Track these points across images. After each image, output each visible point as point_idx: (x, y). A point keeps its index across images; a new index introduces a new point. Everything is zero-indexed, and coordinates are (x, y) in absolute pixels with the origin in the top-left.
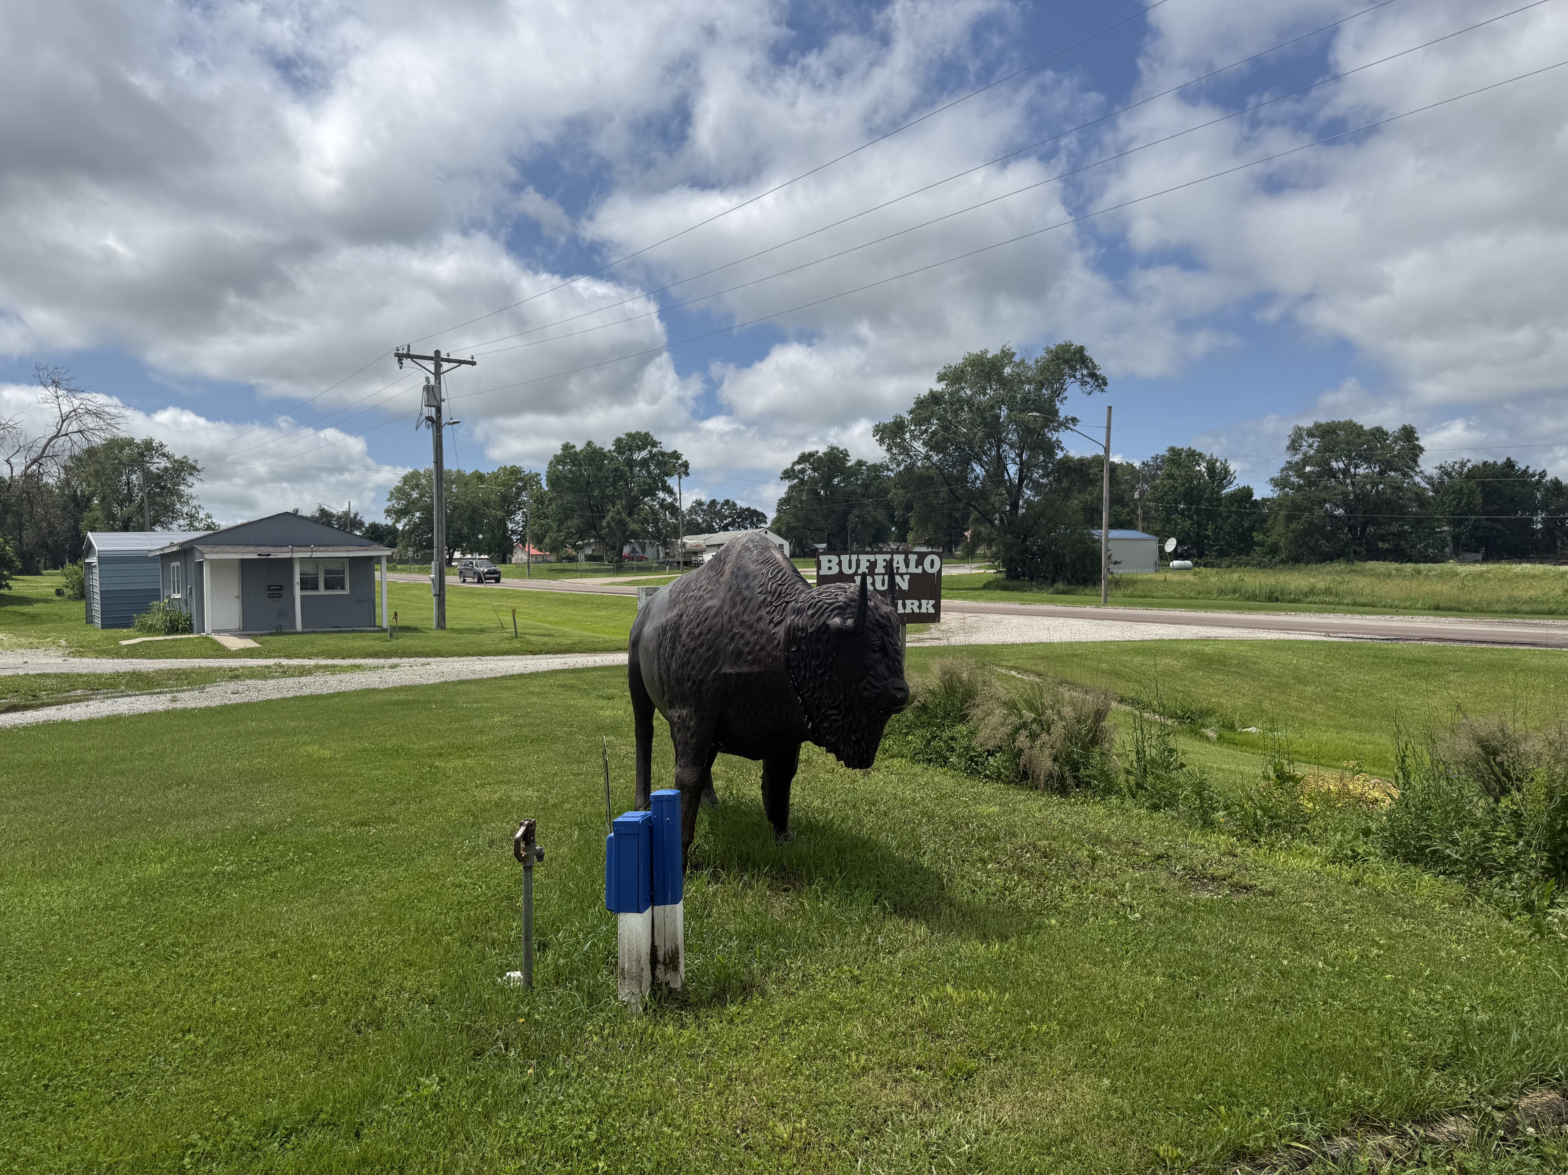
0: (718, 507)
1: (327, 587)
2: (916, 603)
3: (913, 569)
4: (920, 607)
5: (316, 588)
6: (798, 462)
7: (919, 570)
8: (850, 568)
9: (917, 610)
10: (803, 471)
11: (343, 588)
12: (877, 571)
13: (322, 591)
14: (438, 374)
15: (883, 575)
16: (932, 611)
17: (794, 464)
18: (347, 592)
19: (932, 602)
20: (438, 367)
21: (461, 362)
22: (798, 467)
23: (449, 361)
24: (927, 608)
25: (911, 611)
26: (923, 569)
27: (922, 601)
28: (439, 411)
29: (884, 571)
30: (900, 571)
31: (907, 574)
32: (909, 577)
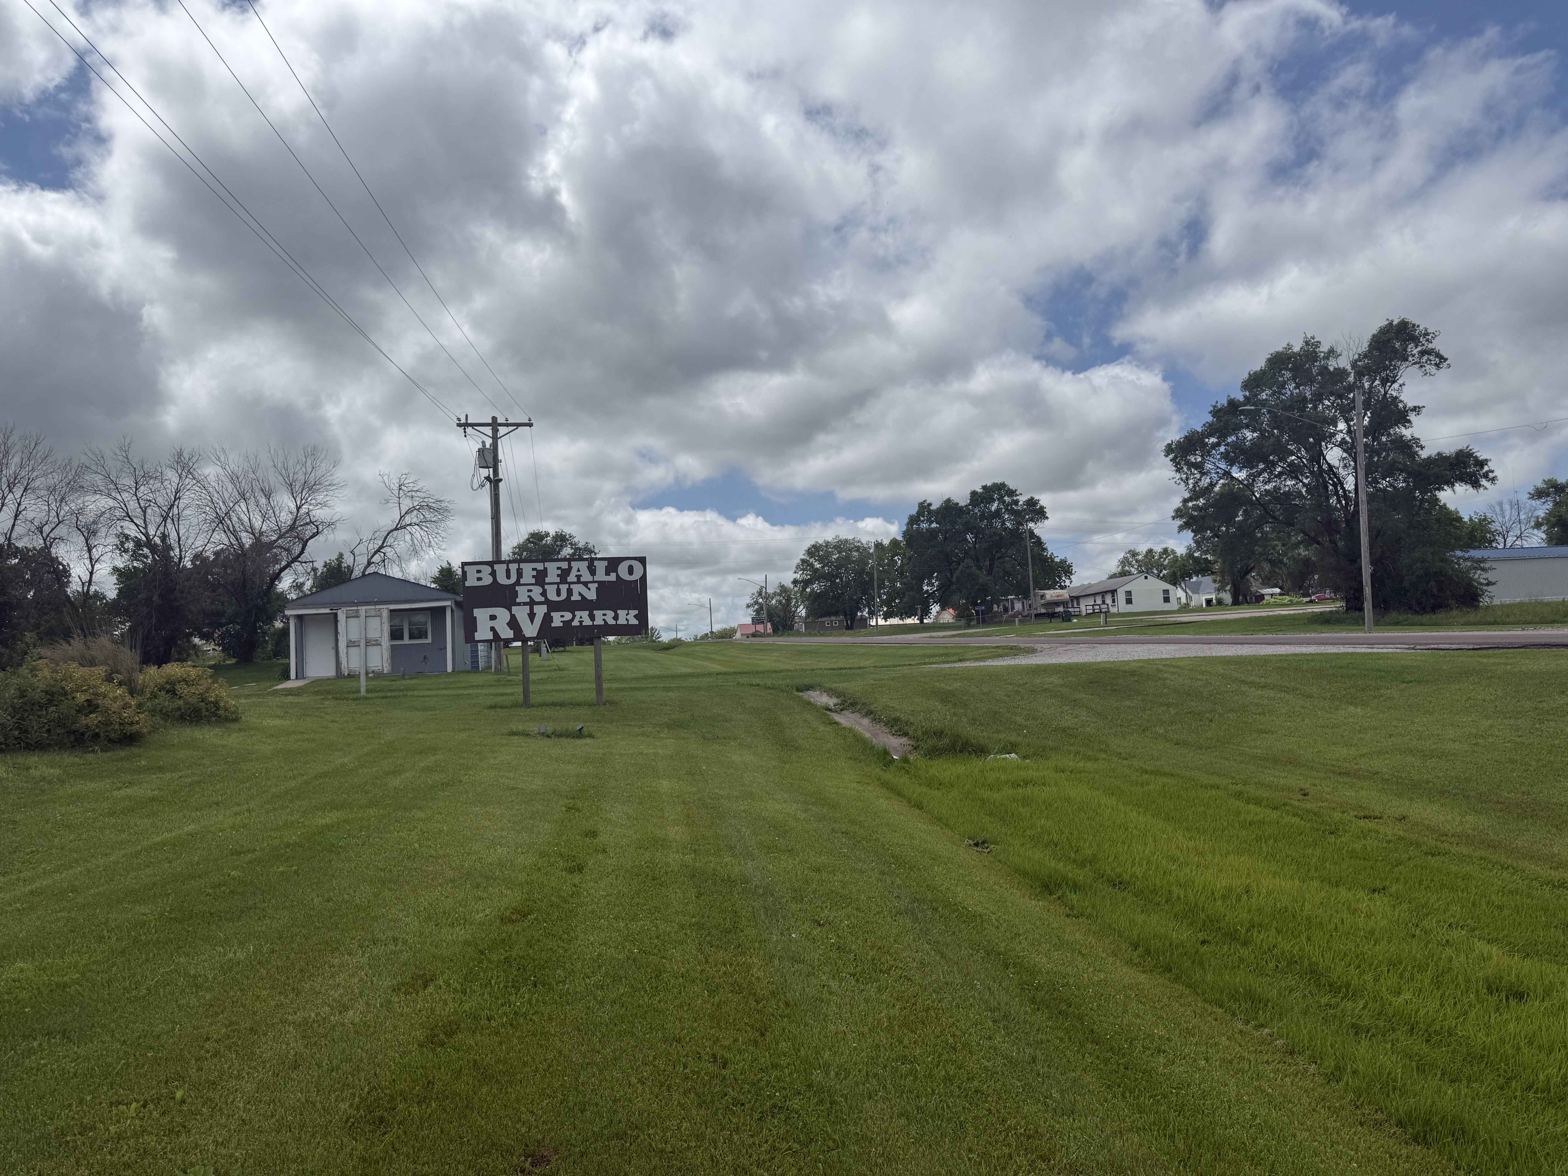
0: (1156, 556)
1: (411, 637)
2: (610, 614)
3: (601, 576)
4: (616, 618)
5: (402, 638)
7: (612, 577)
8: (508, 576)
9: (611, 622)
11: (426, 638)
12: (547, 580)
13: (406, 641)
14: (495, 438)
15: (558, 584)
16: (635, 622)
18: (429, 640)
19: (634, 612)
20: (495, 431)
21: (518, 425)
23: (507, 425)
24: (627, 619)
25: (603, 623)
26: (618, 576)
27: (619, 612)
28: (496, 472)
29: (558, 580)
30: (582, 579)
31: (594, 582)
32: (596, 585)
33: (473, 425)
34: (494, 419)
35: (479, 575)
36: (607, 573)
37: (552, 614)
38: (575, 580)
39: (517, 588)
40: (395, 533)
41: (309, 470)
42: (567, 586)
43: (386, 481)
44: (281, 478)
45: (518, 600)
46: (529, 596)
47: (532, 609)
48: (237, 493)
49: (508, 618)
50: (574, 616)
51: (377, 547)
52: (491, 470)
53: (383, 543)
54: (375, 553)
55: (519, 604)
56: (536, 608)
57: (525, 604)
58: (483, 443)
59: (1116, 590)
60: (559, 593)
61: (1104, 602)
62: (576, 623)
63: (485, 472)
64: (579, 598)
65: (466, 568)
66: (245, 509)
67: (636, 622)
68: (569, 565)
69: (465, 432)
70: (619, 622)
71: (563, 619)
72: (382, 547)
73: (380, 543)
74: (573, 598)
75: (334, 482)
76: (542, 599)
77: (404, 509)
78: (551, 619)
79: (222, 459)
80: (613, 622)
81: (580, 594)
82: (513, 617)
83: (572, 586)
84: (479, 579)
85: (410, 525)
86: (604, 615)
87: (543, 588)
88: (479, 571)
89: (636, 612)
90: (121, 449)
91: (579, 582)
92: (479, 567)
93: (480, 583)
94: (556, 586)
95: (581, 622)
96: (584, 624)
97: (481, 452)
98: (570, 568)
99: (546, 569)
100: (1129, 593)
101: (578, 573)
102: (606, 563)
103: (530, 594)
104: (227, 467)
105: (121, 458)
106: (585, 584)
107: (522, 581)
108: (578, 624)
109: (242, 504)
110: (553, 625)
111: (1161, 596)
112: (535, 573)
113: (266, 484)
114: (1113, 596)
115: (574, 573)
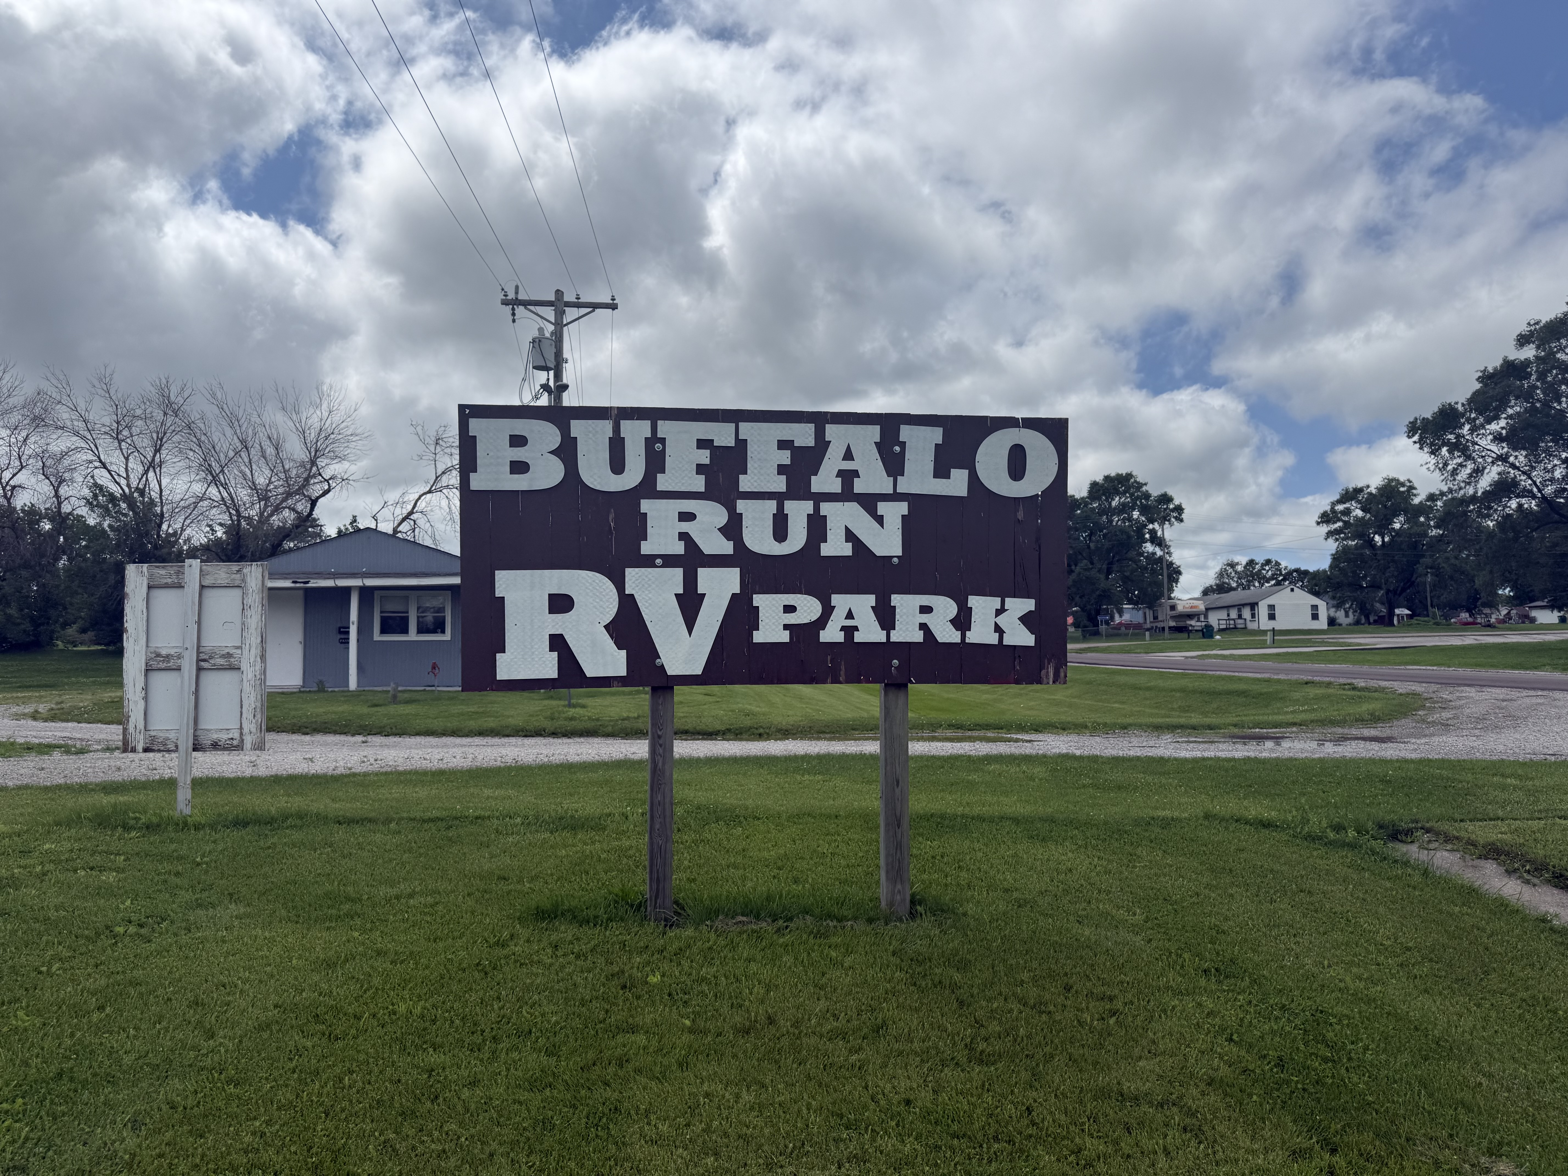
0: (1258, 567)
1: (421, 630)
2: (945, 607)
3: (919, 478)
4: (962, 621)
5: (405, 631)
6: (1340, 501)
7: (957, 484)
9: (947, 634)
10: (1347, 512)
11: (444, 632)
12: (746, 483)
13: (413, 635)
14: (559, 325)
15: (780, 498)
17: (1333, 504)
18: (447, 637)
20: (560, 314)
21: (595, 306)
22: (1340, 507)
23: (578, 305)
24: (998, 629)
25: (918, 637)
26: (974, 481)
27: (974, 601)
28: (558, 376)
29: (780, 484)
30: (859, 487)
31: (895, 497)
32: (903, 508)
33: (526, 304)
34: (559, 293)
35: (519, 454)
36: (941, 471)
37: (759, 600)
38: (836, 486)
39: (646, 505)
40: (429, 496)
41: (325, 414)
42: (808, 507)
43: (420, 432)
44: (291, 424)
45: (646, 548)
46: (684, 536)
47: (690, 581)
48: (236, 440)
49: (610, 607)
50: (828, 610)
51: (405, 512)
52: (552, 373)
53: (414, 507)
54: (404, 520)
55: (649, 561)
56: (706, 577)
57: (669, 561)
58: (541, 330)
59: (1257, 604)
60: (780, 531)
61: (1240, 617)
62: (832, 634)
63: (542, 377)
64: (846, 550)
65: (476, 426)
66: (246, 460)
67: (1026, 639)
68: (820, 434)
69: (514, 314)
70: (973, 637)
71: (792, 619)
72: (411, 513)
73: (410, 508)
74: (827, 550)
75: (358, 431)
76: (727, 547)
77: (441, 468)
78: (752, 618)
79: (219, 395)
80: (954, 637)
81: (850, 536)
82: (628, 604)
83: (826, 508)
84: (519, 467)
85: (447, 487)
86: (926, 610)
87: (731, 509)
88: (518, 441)
89: (1029, 605)
90: (100, 380)
91: (847, 495)
92: (520, 426)
93: (520, 483)
94: (771, 506)
95: (849, 631)
96: (858, 637)
97: (537, 343)
98: (822, 445)
99: (742, 444)
100: (1272, 607)
101: (848, 465)
102: (936, 435)
103: (685, 527)
104: (225, 407)
105: (100, 392)
106: (869, 502)
107: (663, 483)
108: (840, 637)
109: (243, 454)
110: (759, 637)
111: (1309, 613)
112: (704, 457)
113: (273, 430)
114: (1253, 609)
115: (832, 462)
